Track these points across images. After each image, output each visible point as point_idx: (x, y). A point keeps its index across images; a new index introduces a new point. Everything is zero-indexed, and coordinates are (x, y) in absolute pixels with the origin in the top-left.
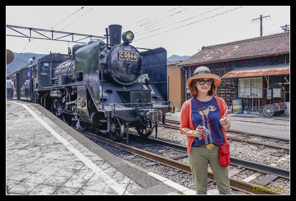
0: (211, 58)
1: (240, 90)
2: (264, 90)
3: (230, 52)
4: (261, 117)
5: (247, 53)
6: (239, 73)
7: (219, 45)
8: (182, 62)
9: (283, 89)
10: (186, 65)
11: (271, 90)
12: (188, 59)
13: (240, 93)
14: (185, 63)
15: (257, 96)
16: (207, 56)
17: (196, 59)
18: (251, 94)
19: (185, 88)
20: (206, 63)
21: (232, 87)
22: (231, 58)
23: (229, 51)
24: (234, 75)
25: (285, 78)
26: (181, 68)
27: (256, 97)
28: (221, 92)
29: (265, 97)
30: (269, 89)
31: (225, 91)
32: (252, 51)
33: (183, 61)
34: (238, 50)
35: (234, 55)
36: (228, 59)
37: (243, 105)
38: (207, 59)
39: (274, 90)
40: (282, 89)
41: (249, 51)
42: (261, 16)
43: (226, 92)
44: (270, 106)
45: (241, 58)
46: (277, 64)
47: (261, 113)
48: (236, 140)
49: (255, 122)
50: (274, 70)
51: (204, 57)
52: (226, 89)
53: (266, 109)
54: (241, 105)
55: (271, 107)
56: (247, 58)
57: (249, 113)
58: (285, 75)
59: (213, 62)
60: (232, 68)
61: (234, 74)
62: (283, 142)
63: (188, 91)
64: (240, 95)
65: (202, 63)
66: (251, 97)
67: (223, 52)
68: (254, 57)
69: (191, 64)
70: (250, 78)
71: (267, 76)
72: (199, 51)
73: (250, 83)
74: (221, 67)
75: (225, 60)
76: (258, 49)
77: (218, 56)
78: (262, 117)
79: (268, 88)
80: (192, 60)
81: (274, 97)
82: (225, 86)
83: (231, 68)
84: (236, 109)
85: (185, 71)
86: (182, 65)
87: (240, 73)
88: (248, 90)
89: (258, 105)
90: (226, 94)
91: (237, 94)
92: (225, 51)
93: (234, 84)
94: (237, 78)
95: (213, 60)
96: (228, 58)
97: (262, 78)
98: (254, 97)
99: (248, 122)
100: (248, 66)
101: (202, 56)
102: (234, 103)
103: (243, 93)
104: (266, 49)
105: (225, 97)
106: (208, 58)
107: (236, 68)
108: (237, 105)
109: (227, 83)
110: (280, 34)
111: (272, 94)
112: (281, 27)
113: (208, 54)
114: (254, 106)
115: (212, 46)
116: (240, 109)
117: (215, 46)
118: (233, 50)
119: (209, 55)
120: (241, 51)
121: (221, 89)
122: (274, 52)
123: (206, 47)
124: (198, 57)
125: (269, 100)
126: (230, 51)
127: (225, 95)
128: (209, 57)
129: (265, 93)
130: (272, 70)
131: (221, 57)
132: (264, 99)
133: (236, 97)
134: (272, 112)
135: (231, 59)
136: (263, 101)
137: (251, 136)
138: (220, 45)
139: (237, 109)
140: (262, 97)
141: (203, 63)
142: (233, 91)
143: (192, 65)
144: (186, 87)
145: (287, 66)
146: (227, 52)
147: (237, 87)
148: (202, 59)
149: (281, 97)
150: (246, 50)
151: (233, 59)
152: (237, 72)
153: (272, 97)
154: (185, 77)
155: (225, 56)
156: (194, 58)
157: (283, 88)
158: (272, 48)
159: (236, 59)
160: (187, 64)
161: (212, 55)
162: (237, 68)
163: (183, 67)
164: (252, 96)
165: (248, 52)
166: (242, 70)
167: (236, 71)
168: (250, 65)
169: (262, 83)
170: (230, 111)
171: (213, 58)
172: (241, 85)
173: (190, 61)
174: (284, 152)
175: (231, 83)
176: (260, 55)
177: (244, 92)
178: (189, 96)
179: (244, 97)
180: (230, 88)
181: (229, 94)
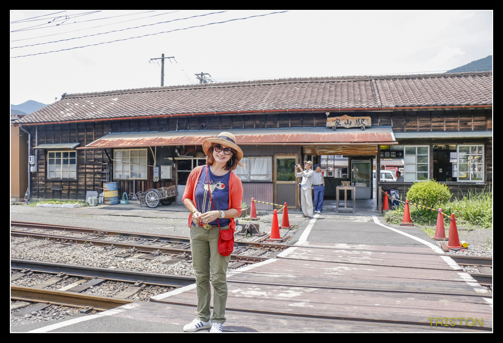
0: (73, 114)
1: (116, 167)
2: (149, 168)
3: (104, 107)
4: (142, 208)
5: (126, 110)
6: (112, 141)
7: (89, 94)
8: (22, 119)
9: (175, 167)
10: (29, 123)
11: (158, 168)
12: (35, 114)
13: (115, 171)
14: (27, 119)
15: (140, 177)
16: (67, 110)
17: (48, 114)
18: (132, 174)
19: (28, 164)
20: (62, 122)
21: (105, 163)
22: (102, 116)
23: (102, 106)
24: (104, 144)
25: (176, 151)
26: (20, 128)
27: (138, 179)
28: (87, 170)
29: (150, 178)
30: (157, 166)
31: (94, 169)
32: (134, 109)
33: (25, 117)
34: (115, 105)
35: (108, 112)
36: (97, 118)
37: (120, 190)
38: (65, 116)
39: (162, 167)
40: (173, 167)
41: (131, 107)
42: (163, 55)
43: (96, 170)
44: (154, 191)
45: (116, 117)
46: (166, 131)
47: (143, 202)
48: (78, 241)
49: (129, 216)
50: (161, 138)
51: (62, 112)
52: (96, 166)
53: (150, 196)
54: (117, 191)
55: (156, 192)
56: (124, 118)
57: (128, 203)
58: (176, 146)
59: (73, 122)
60: (105, 133)
61: (105, 141)
62: (145, 239)
63: (32, 168)
64: (117, 176)
65: (56, 123)
66: (131, 179)
67: (93, 106)
68: (134, 118)
69: (37, 122)
70: (130, 150)
71: (153, 148)
72: (57, 100)
73: (130, 157)
74: (89, 130)
75: (92, 119)
76: (143, 106)
77: (84, 112)
78: (144, 208)
79: (155, 164)
80: (40, 115)
81: (162, 178)
82: (93, 160)
83: (103, 133)
84: (108, 198)
85: (28, 134)
86: (22, 123)
87: (114, 142)
88: (128, 168)
89: (141, 190)
90: (95, 174)
91: (111, 174)
92: (96, 105)
93: (107, 157)
94: (112, 149)
95: (75, 118)
96: (97, 116)
97: (146, 149)
98: (135, 179)
99: (119, 216)
100: (127, 131)
101: (59, 110)
102: (105, 188)
103: (120, 171)
104: (153, 108)
105: (94, 178)
106: (68, 114)
107: (110, 133)
108: (110, 191)
109: (96, 156)
110: (176, 87)
111: (160, 174)
112: (196, 75)
113: (68, 107)
114: (136, 192)
115: (80, 95)
116: (114, 197)
117: (84, 95)
118: (109, 104)
119: (71, 109)
120: (119, 107)
121: (87, 166)
122: (161, 113)
123: (69, 95)
124: (52, 111)
125: (156, 182)
126: (104, 104)
127: (94, 176)
128: (70, 112)
129: (150, 172)
130: (157, 138)
131: (87, 114)
132: (150, 182)
133: (110, 179)
134: (157, 201)
135: (102, 118)
136: (148, 183)
137: (107, 234)
138: (92, 94)
139: (110, 198)
140: (147, 179)
141: (57, 121)
142: (106, 168)
143: (39, 124)
144: (29, 161)
145: (178, 133)
146: (99, 107)
147: (111, 163)
148: (57, 116)
149: (171, 178)
150: (126, 105)
151: (104, 118)
152: (110, 139)
153: (160, 178)
154: (28, 144)
155: (94, 112)
156: (45, 112)
157: (175, 164)
158: (161, 106)
159: (110, 119)
160: (30, 121)
161: (75, 109)
162: (112, 132)
163: (23, 126)
164: (134, 177)
165: (129, 109)
166: (118, 137)
167: (110, 137)
168: (131, 129)
169: (147, 157)
170: (101, 202)
171: (75, 116)
172: (118, 159)
173: (37, 116)
174: (135, 251)
175: (103, 156)
176: (143, 115)
177: (123, 170)
178: (34, 177)
179: (122, 178)
180: (100, 165)
181: (99, 173)
